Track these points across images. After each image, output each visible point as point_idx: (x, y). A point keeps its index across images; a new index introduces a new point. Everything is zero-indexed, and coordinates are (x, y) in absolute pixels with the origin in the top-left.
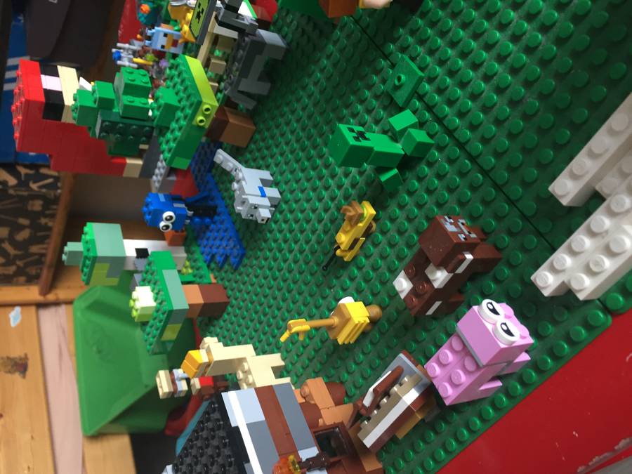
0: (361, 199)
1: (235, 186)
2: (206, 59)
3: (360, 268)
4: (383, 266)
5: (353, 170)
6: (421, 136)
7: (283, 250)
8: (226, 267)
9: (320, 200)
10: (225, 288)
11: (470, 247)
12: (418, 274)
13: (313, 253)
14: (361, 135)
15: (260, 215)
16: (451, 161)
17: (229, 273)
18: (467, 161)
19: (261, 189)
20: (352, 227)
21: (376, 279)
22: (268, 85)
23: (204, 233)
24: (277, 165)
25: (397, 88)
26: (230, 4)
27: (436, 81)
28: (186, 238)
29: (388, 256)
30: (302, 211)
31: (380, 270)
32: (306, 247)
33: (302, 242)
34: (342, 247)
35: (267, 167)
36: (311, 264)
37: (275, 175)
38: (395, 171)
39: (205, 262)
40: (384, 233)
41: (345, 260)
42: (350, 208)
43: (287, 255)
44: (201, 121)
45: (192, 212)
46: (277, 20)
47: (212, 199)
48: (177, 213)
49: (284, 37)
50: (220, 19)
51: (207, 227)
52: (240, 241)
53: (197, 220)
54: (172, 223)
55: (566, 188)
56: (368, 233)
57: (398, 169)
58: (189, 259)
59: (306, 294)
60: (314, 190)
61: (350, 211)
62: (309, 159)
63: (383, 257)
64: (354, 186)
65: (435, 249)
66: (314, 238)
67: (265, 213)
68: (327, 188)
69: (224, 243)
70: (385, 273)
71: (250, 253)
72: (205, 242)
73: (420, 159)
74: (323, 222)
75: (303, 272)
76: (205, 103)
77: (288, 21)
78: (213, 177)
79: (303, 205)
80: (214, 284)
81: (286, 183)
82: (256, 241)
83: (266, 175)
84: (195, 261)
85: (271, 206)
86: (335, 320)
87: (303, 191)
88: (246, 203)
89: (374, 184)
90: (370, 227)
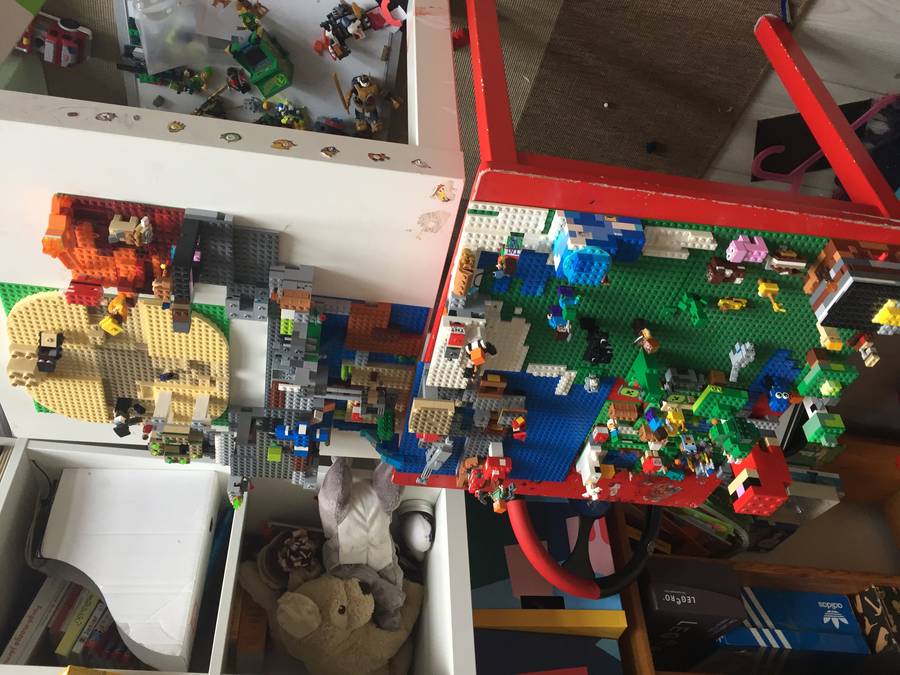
0: (718, 307)
1: (743, 365)
3: (746, 295)
4: (739, 289)
5: (708, 315)
6: (685, 298)
11: (714, 270)
12: (732, 278)
13: (754, 316)
14: (695, 317)
15: (751, 347)
16: (690, 285)
19: (738, 352)
20: (731, 306)
22: (689, 370)
24: (724, 351)
25: (671, 314)
27: (664, 302)
33: (752, 323)
34: (741, 305)
35: (728, 355)
37: (729, 349)
38: (701, 300)
41: (746, 302)
44: (720, 390)
52: (773, 355)
55: (685, 256)
56: (731, 299)
60: (725, 328)
61: (726, 309)
64: (715, 312)
65: (721, 278)
67: (748, 345)
71: (776, 347)
73: (693, 294)
74: (737, 318)
76: (711, 391)
83: (731, 354)
85: (744, 344)
86: (769, 295)
88: (748, 356)
89: (710, 305)
90: (728, 299)
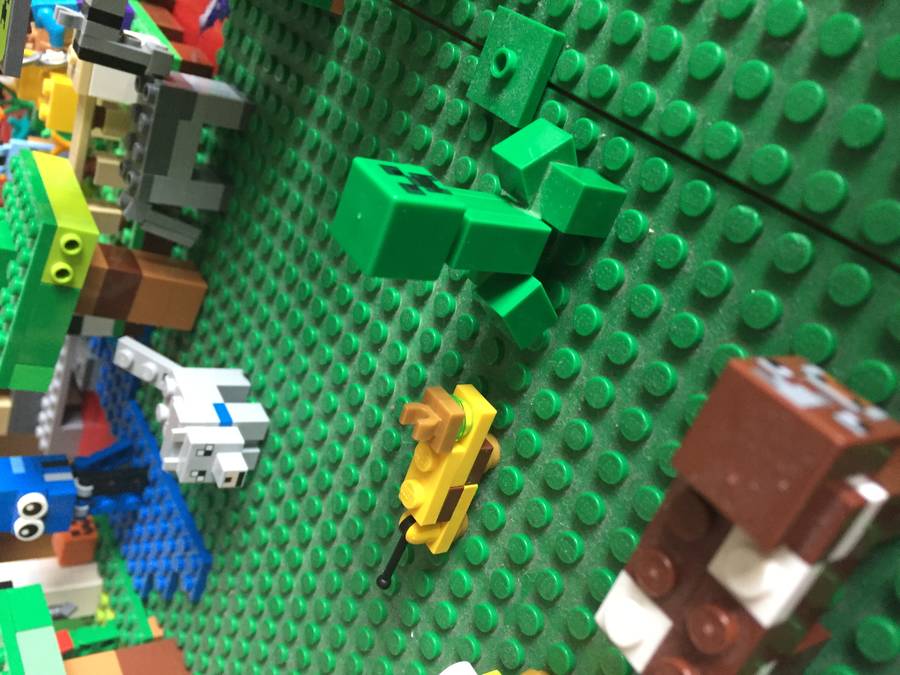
1: (163, 411)
2: (83, 158)
3: (475, 568)
4: (538, 556)
7: (286, 543)
8: (178, 598)
9: (355, 409)
10: (181, 648)
12: (684, 580)
13: (355, 541)
14: (422, 182)
15: (220, 470)
16: (688, 224)
17: (184, 611)
18: (743, 209)
19: (220, 409)
20: (438, 458)
21: (523, 594)
22: (218, 189)
23: (131, 527)
24: (255, 351)
25: (498, 85)
26: (98, 8)
27: (601, 35)
28: (98, 545)
29: (548, 524)
30: (319, 444)
31: (531, 566)
32: (338, 530)
33: (327, 518)
34: (421, 518)
36: (353, 569)
37: (253, 376)
38: (533, 284)
39: (137, 591)
40: (524, 462)
41: (434, 550)
42: (425, 408)
43: (297, 554)
44: (62, 273)
45: (89, 489)
46: (224, 61)
47: (140, 453)
48: (51, 493)
49: (240, 87)
50: (80, 43)
51: (135, 515)
52: (197, 536)
53: (106, 502)
54: (44, 519)
57: (539, 278)
58: (107, 590)
59: (350, 650)
61: (426, 416)
62: (318, 321)
63: (534, 530)
65: (754, 486)
66: (351, 504)
68: (366, 379)
69: (167, 545)
70: (547, 575)
71: (220, 560)
72: (132, 548)
73: (592, 244)
74: (368, 463)
75: (338, 592)
76: (66, 231)
77: (244, 50)
78: (140, 406)
79: (317, 429)
80: (159, 639)
81: (278, 386)
82: (229, 532)
83: (234, 377)
84: (117, 593)
85: (248, 445)
87: (314, 397)
88: (183, 447)
89: (479, 340)
90: (484, 454)
